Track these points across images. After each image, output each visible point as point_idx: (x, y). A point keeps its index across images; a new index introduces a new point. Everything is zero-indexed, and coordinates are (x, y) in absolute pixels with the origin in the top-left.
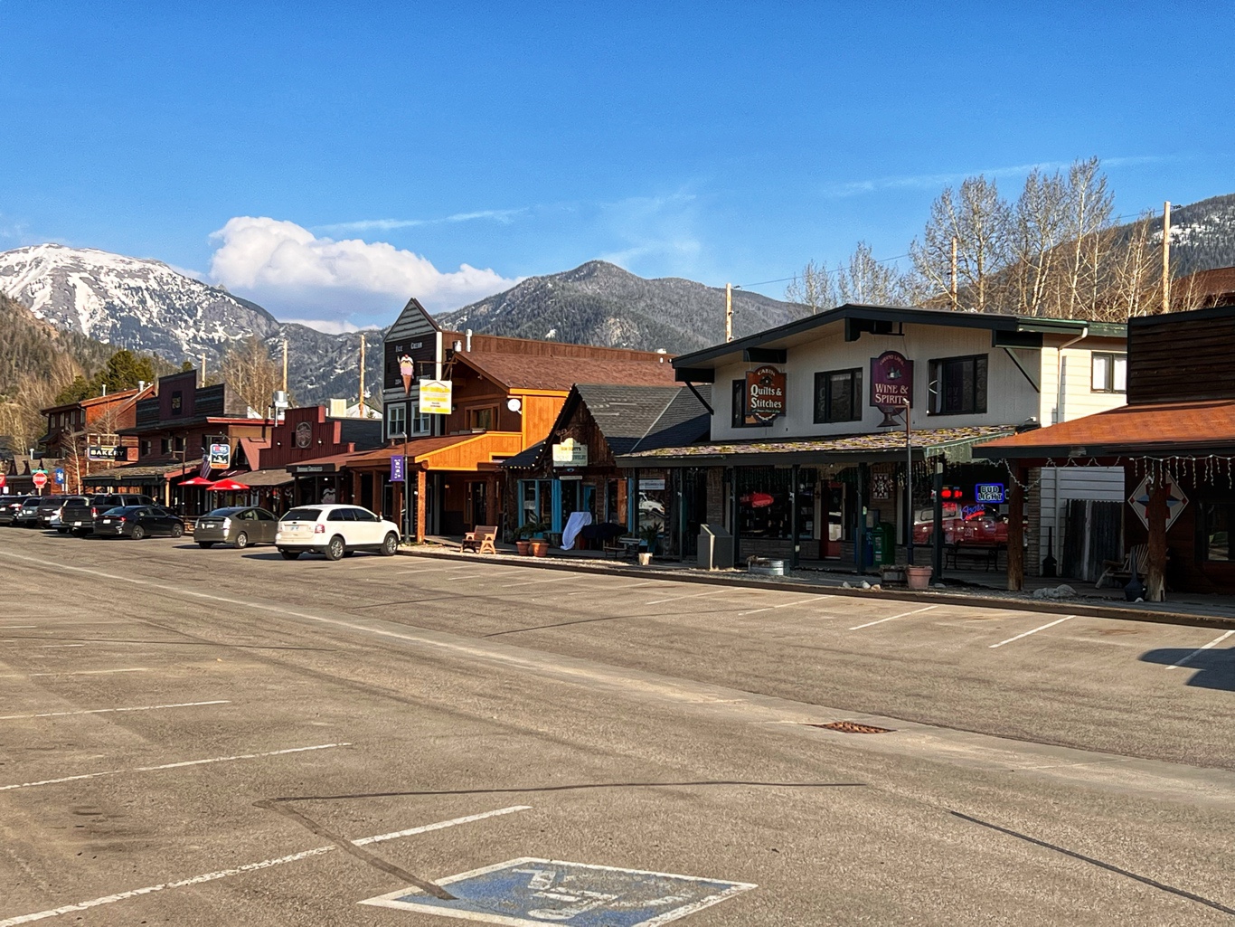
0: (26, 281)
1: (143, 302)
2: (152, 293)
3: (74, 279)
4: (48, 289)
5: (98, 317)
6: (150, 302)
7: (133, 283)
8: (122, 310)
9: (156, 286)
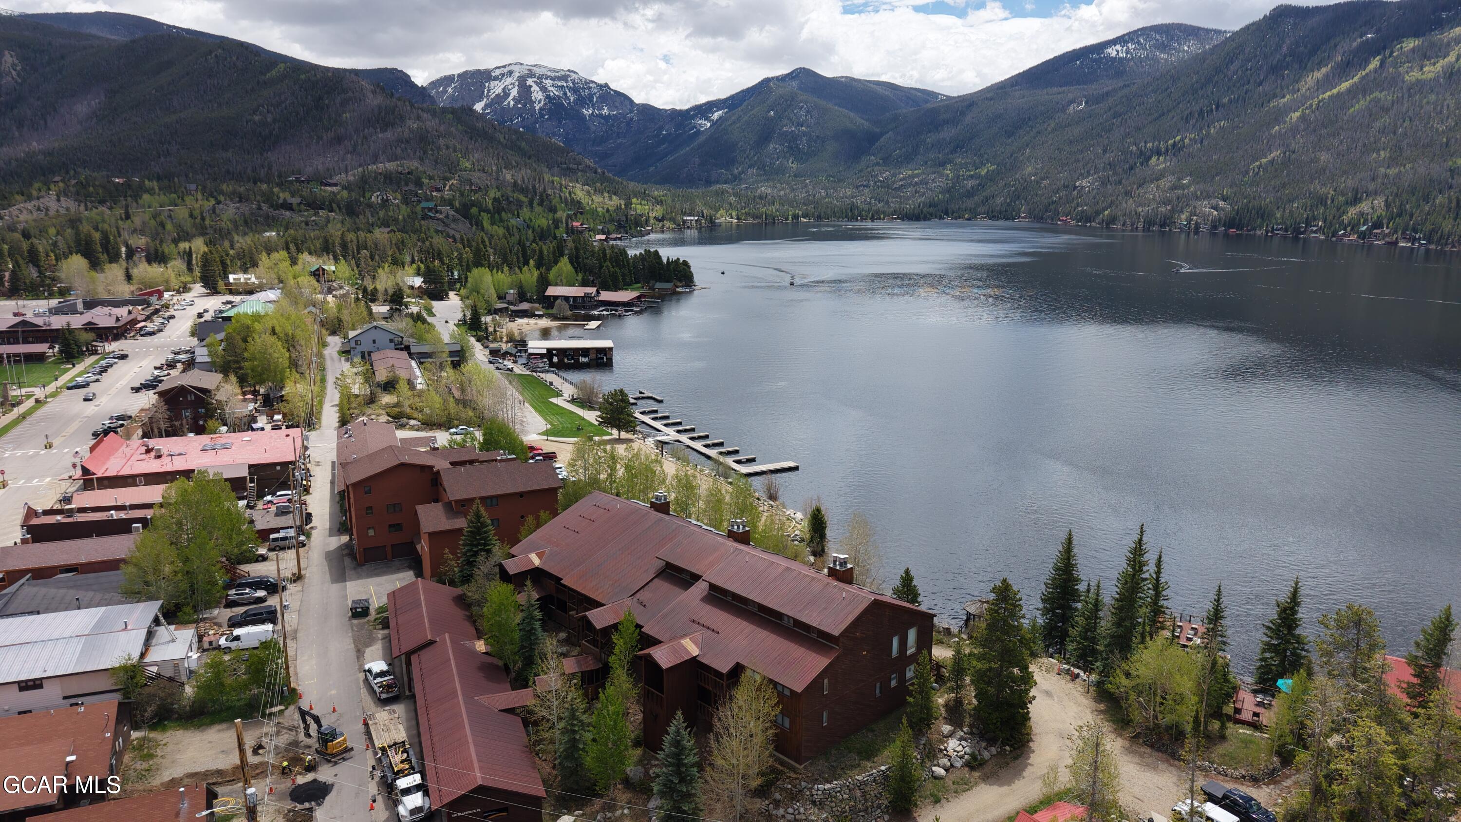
0: (506, 84)
1: (565, 94)
2: (570, 89)
3: (530, 82)
4: (517, 88)
5: (542, 103)
6: (569, 94)
7: (560, 84)
8: (555, 99)
9: (571, 84)
